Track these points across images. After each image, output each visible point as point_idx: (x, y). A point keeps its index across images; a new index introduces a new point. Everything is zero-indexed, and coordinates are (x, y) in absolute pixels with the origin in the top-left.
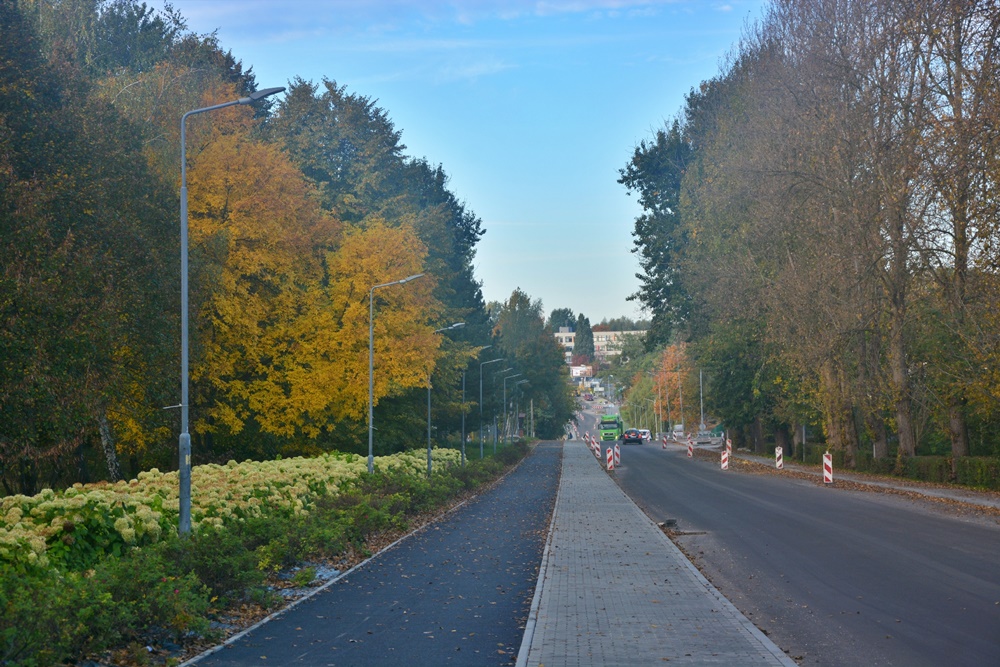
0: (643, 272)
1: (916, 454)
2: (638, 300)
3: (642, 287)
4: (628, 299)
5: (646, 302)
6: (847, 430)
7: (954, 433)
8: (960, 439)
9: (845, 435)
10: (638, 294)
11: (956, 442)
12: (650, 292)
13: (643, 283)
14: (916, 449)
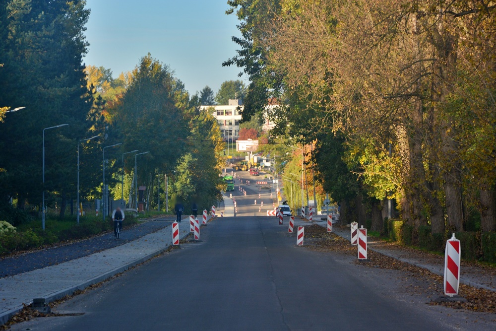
0: (240, 36)
1: (465, 229)
2: (235, 65)
3: (239, 52)
4: (225, 64)
5: (244, 67)
6: (415, 204)
7: (483, 206)
8: (490, 212)
9: (413, 209)
10: (235, 59)
11: (485, 215)
12: (248, 57)
13: (240, 48)
14: (464, 225)
